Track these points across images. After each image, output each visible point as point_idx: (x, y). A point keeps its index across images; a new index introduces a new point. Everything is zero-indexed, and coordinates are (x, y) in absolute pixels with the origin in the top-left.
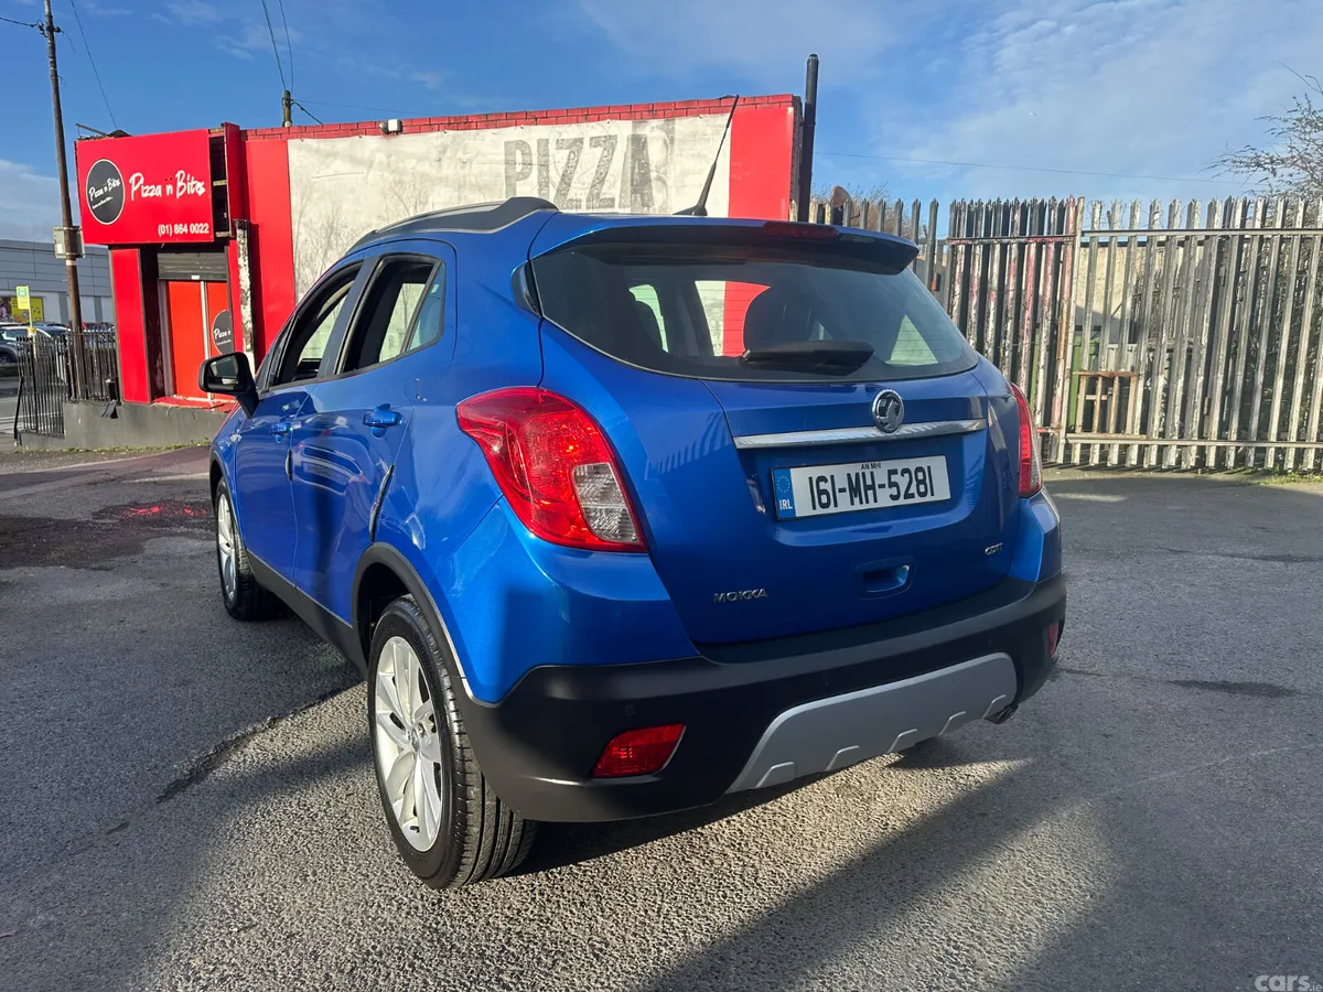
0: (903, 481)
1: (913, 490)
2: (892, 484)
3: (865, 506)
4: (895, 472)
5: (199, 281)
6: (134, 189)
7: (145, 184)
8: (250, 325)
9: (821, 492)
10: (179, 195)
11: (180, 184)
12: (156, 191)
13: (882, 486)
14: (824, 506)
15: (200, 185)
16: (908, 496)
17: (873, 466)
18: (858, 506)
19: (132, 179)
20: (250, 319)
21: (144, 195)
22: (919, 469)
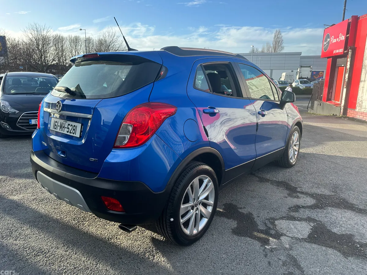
0: (70, 128)
1: (72, 131)
2: (68, 128)
3: (61, 132)
4: (69, 125)
5: (344, 66)
6: (332, 41)
7: (334, 39)
8: (347, 80)
9: (56, 125)
10: (339, 41)
11: (340, 37)
12: (335, 41)
13: (66, 128)
14: (55, 129)
15: (343, 37)
16: (70, 133)
17: (66, 122)
18: (60, 131)
19: (332, 38)
20: (347, 78)
21: (333, 42)
22: (74, 126)
